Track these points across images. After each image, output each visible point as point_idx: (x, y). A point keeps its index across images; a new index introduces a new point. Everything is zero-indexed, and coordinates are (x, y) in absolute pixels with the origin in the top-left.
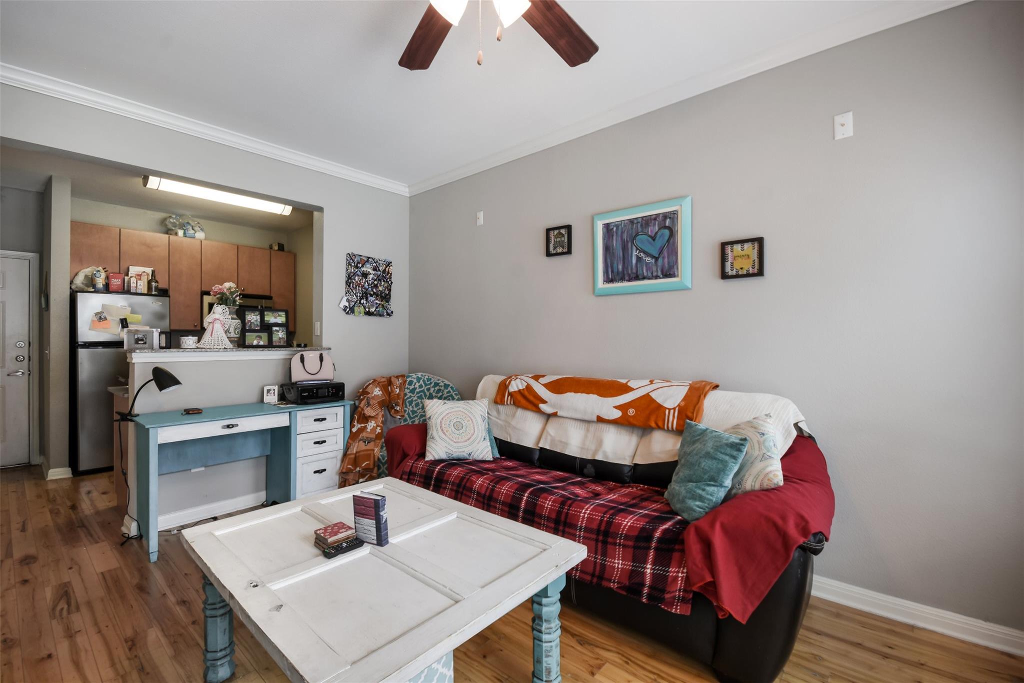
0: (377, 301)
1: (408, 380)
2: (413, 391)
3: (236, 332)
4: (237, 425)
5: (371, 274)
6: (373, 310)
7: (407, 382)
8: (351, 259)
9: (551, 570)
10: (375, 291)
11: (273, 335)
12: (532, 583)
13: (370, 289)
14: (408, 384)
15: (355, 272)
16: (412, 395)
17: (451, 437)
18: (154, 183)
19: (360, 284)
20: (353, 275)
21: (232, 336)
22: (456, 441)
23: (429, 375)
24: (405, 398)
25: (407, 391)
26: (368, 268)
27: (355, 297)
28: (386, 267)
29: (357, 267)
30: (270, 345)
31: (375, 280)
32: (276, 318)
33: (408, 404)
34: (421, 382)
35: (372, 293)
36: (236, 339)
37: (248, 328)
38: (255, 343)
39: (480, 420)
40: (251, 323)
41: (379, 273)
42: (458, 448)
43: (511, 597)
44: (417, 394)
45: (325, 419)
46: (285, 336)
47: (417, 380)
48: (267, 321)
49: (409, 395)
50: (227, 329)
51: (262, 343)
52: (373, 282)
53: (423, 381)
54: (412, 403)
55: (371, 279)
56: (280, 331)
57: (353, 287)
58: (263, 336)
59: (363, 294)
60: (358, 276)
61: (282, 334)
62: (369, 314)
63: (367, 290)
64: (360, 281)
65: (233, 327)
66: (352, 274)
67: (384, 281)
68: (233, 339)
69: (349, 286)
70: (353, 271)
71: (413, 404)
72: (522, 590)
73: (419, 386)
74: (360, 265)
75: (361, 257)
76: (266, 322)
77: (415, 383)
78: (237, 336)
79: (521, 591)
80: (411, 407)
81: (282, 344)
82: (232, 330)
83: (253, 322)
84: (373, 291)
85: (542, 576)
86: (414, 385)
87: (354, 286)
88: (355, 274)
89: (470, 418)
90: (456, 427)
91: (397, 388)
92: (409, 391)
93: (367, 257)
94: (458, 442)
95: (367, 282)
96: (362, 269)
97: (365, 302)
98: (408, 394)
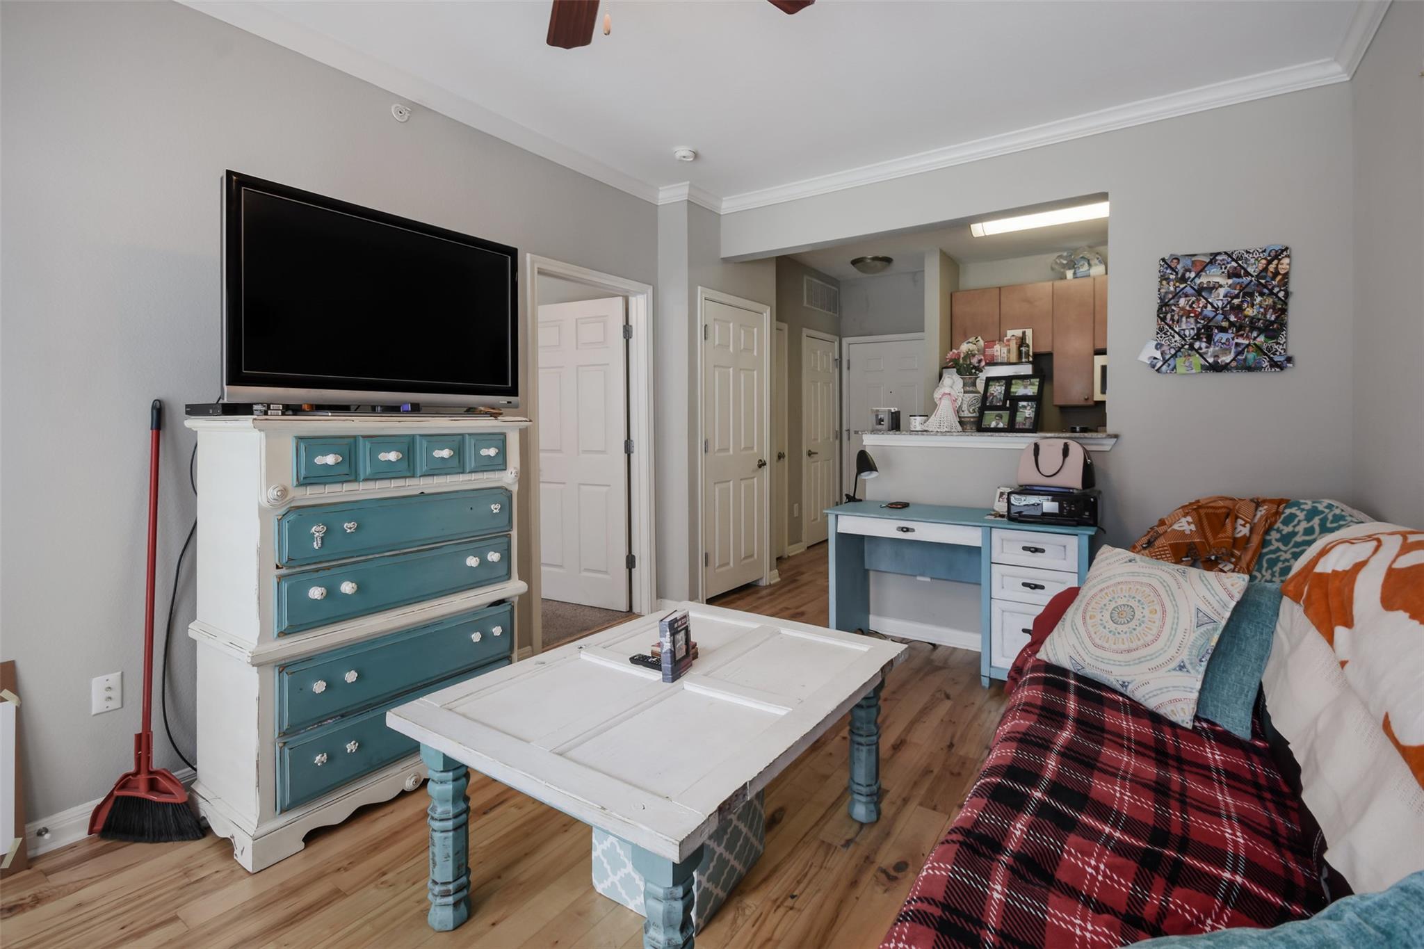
0: (1240, 340)
1: (1288, 511)
2: (1286, 539)
3: (971, 410)
4: (913, 530)
5: (1221, 286)
6: (1227, 359)
7: (1283, 516)
8: (1169, 266)
9: (592, 804)
10: (1232, 318)
11: (1018, 413)
12: (556, 788)
13: (1220, 317)
14: (1281, 522)
15: (1178, 290)
16: (1283, 548)
17: (1092, 630)
18: (979, 230)
19: (1193, 310)
20: (1173, 298)
21: (966, 415)
22: (1099, 642)
23: (1344, 507)
24: (1265, 550)
25: (1274, 535)
26: (1214, 276)
27: (1177, 337)
28: (1269, 262)
29: (1183, 279)
30: (1012, 428)
31: (1237, 296)
32: (1026, 387)
33: (1265, 565)
34: (1316, 521)
35: (1225, 324)
36: (972, 420)
37: (988, 404)
38: (993, 425)
39: (1187, 619)
40: (994, 396)
41: (1246, 280)
42: (1097, 658)
43: (526, 774)
44: (1294, 547)
45: (1043, 551)
46: (1032, 415)
47: (1306, 515)
48: (1013, 392)
49: (1276, 545)
50: (960, 406)
51: (1001, 425)
52: (1229, 303)
53: (1321, 520)
54: (1275, 565)
55: (1221, 297)
56: (1028, 408)
57: (1172, 319)
58: (1003, 415)
59: (1199, 329)
60: (1186, 296)
61: (1030, 411)
62: (1216, 368)
63: (1210, 320)
64: (1191, 306)
65: (966, 403)
66: (1170, 296)
67: (1262, 294)
68: (968, 419)
69: (1163, 319)
70: (1172, 289)
71: (1277, 569)
72: (540, 781)
73: (1306, 530)
74: (1193, 275)
75: (1194, 259)
76: (1012, 394)
77: (1299, 521)
78: (974, 415)
79: (538, 780)
80: (1270, 571)
81: (1027, 427)
82: (965, 407)
83: (996, 396)
84: (1228, 320)
85: (575, 796)
86: (1294, 526)
87: (1176, 317)
88: (1176, 295)
89: (1163, 607)
90: (1116, 615)
91: (1244, 526)
92: (1278, 536)
93: (1211, 254)
94: (1102, 647)
95: (1211, 304)
96: (1198, 281)
97: (1204, 345)
98: (1274, 542)
